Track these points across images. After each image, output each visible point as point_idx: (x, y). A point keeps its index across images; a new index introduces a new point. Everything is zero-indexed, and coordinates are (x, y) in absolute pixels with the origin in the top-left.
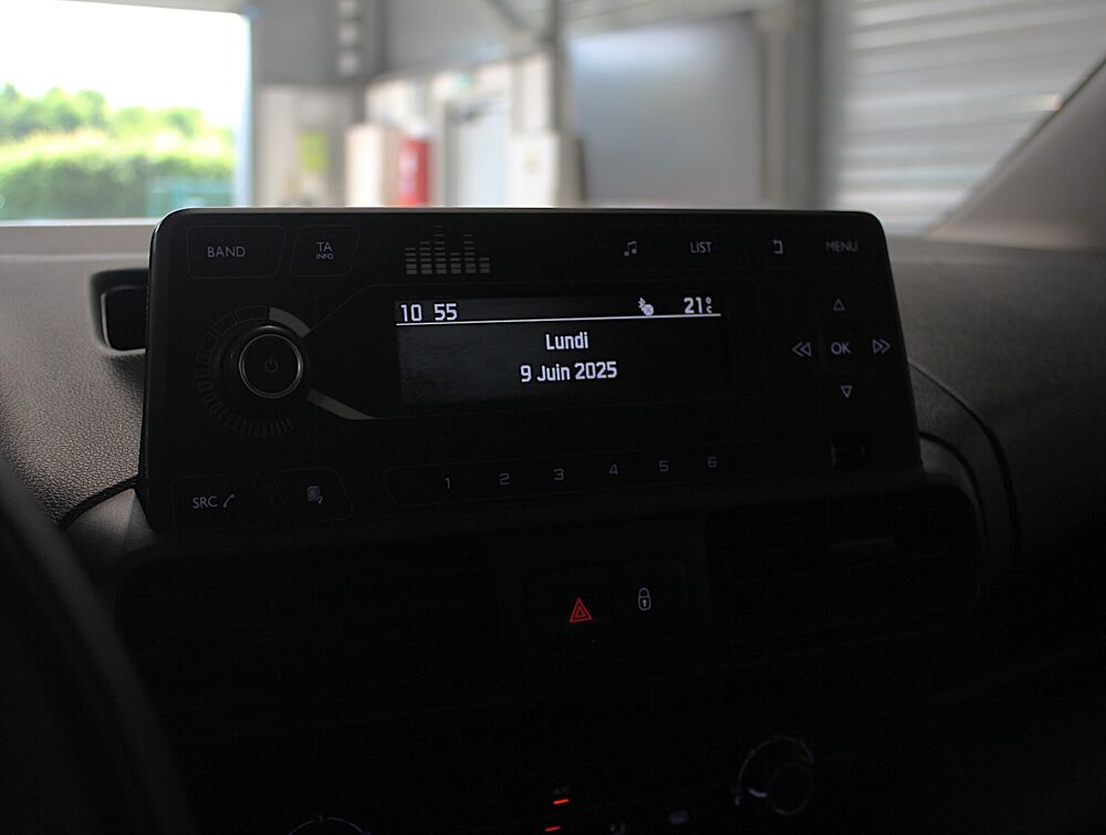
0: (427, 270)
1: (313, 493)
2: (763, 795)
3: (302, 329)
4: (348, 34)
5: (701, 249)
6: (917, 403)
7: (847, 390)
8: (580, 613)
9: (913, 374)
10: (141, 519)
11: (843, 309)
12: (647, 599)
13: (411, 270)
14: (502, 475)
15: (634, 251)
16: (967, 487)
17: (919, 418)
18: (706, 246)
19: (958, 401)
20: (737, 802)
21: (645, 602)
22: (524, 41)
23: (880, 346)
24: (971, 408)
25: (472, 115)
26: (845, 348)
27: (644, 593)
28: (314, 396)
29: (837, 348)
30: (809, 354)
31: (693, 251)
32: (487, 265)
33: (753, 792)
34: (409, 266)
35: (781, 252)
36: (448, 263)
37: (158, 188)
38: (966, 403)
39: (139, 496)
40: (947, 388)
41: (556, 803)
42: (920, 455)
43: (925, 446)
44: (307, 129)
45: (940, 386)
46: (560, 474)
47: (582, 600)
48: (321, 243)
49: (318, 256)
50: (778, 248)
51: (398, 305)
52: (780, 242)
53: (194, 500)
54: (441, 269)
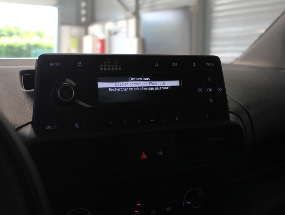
0: (105, 69)
1: (76, 125)
2: (190, 203)
3: (74, 84)
4: (83, 12)
5: (174, 65)
6: (229, 104)
7: (211, 100)
8: (144, 156)
9: (228, 97)
10: (33, 132)
11: (210, 80)
12: (161, 153)
13: (101, 69)
14: (124, 121)
15: (158, 65)
16: (241, 125)
17: (229, 108)
18: (176, 64)
19: (239, 104)
20: (183, 205)
21: (160, 153)
22: (129, 14)
23: (219, 90)
24: (242, 105)
25: (115, 33)
26: (211, 90)
27: (160, 151)
28: (77, 101)
29: (209, 90)
30: (202, 91)
31: (172, 65)
32: (121, 68)
33: (187, 202)
34: (101, 68)
35: (195, 66)
36: (111, 68)
37: (33, 51)
38: (241, 105)
39: (33, 126)
40: (237, 101)
41: (138, 205)
42: (229, 117)
43: (231, 115)
44: (73, 36)
45: (235, 100)
46: (139, 121)
47: (144, 152)
48: (79, 62)
49: (78, 66)
50: (194, 64)
51: (98, 78)
52: (194, 63)
53: (46, 127)
54: (109, 69)
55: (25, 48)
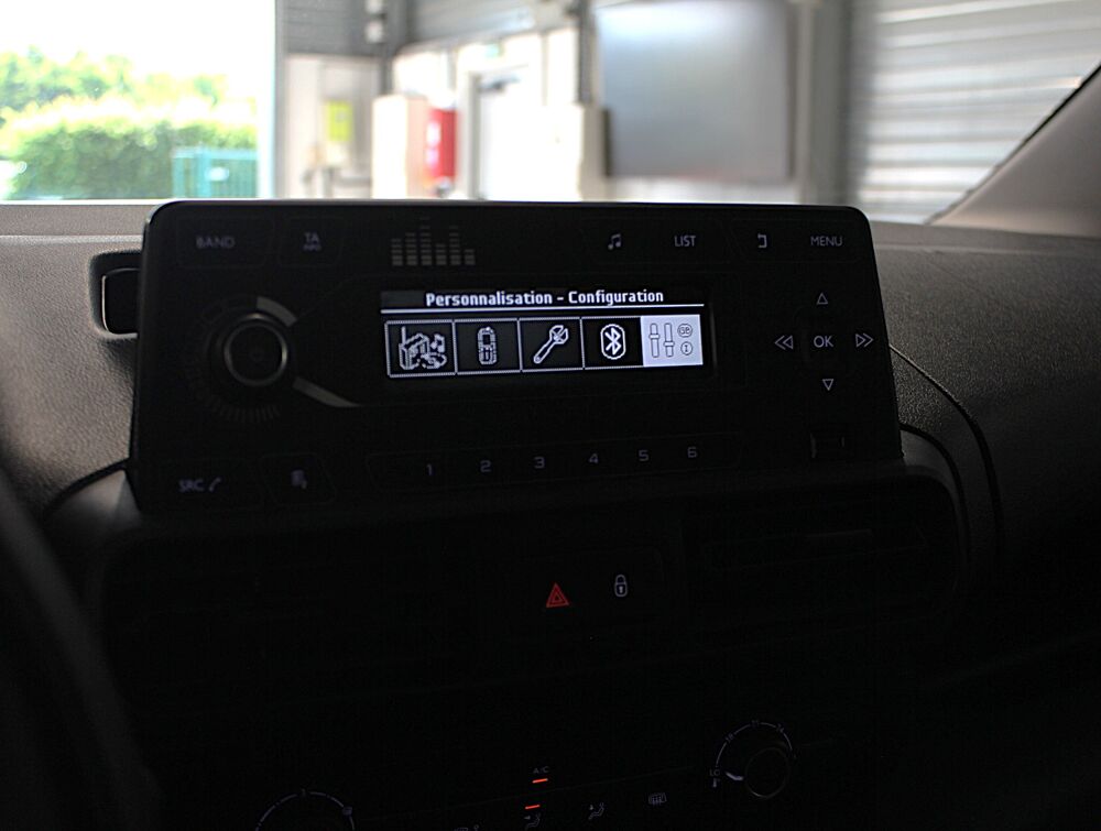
1: (297, 477)
2: (740, 779)
3: (288, 318)
5: (685, 243)
7: (828, 383)
8: (557, 599)
10: (130, 501)
11: (826, 303)
12: (624, 586)
13: (397, 261)
14: (483, 462)
15: (618, 244)
16: (948, 480)
17: (901, 410)
18: (690, 239)
19: (945, 394)
20: (715, 785)
21: (621, 588)
22: (553, 11)
23: (863, 340)
25: (498, 87)
26: (827, 341)
27: (620, 580)
28: (300, 384)
29: (819, 342)
30: (792, 347)
31: (677, 245)
32: (472, 257)
33: (730, 775)
34: (395, 258)
35: (765, 246)
36: (434, 255)
39: (129, 479)
41: (535, 782)
42: (900, 448)
43: (907, 439)
46: (541, 462)
47: (559, 585)
48: (308, 235)
49: (306, 247)
50: (762, 242)
51: (385, 294)
52: (765, 237)
53: (181, 483)
54: (427, 260)
55: (148, 141)
